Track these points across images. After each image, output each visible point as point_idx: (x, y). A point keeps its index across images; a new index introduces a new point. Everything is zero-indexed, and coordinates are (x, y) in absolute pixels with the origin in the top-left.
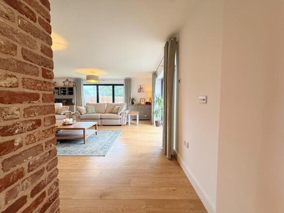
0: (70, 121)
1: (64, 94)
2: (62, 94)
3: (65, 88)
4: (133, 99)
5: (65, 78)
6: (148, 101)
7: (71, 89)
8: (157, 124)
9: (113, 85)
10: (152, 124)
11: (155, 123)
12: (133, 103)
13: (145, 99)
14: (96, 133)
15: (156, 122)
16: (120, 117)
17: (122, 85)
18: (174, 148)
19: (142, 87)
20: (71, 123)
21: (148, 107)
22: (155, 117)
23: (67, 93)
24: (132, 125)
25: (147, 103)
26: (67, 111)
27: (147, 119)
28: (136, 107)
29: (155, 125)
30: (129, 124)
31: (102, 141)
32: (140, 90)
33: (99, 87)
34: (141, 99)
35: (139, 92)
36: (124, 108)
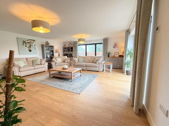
0: (66, 67)
1: (69, 51)
2: (68, 51)
3: (69, 48)
4: (109, 53)
5: (69, 42)
6: (121, 54)
7: (72, 48)
8: (128, 73)
9: (96, 44)
10: (123, 72)
11: (125, 72)
12: (109, 56)
13: (118, 53)
14: (81, 75)
15: (127, 71)
16: (98, 66)
17: (102, 43)
18: (144, 102)
19: (116, 44)
20: (66, 68)
21: (120, 59)
22: (126, 67)
23: (70, 50)
24: (106, 72)
25: (120, 56)
26: (69, 61)
27: (119, 68)
28: (111, 59)
29: (126, 74)
30: (105, 71)
31: (83, 82)
32: (115, 46)
33: (87, 46)
34: (115, 53)
35: (114, 48)
36: (101, 59)
